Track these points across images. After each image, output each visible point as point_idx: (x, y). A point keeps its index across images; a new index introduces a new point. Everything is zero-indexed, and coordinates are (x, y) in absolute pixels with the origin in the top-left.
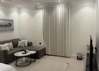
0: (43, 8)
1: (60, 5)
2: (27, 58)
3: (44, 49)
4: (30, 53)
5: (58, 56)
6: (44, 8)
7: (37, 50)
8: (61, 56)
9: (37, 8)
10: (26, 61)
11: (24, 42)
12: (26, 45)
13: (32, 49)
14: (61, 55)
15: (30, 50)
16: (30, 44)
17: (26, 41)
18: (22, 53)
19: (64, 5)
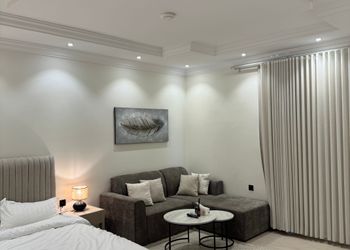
1: (324, 53)
2: (203, 235)
3: (266, 210)
4: (211, 216)
8: (330, 243)
9: (239, 70)
10: (200, 244)
11: (198, 179)
12: (205, 189)
13: (220, 205)
14: (329, 239)
16: (216, 188)
17: (206, 175)
18: (189, 215)
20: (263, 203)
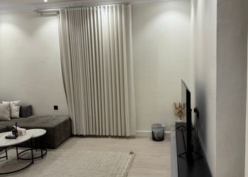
0: (58, 13)
2: (20, 151)
4: (27, 135)
5: (106, 136)
6: (63, 13)
7: (48, 125)
8: (112, 137)
9: (41, 13)
10: (18, 158)
11: (9, 106)
12: (16, 114)
13: (33, 125)
14: (112, 135)
15: (27, 128)
16: (26, 111)
17: (16, 102)
18: (7, 138)
19: (116, 6)
20: (66, 118)
